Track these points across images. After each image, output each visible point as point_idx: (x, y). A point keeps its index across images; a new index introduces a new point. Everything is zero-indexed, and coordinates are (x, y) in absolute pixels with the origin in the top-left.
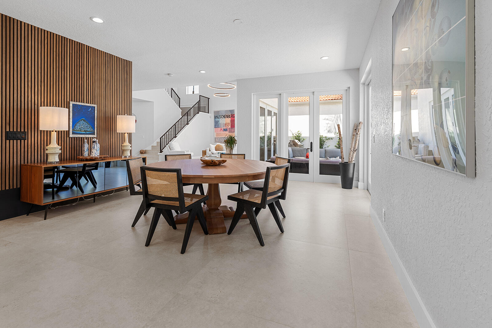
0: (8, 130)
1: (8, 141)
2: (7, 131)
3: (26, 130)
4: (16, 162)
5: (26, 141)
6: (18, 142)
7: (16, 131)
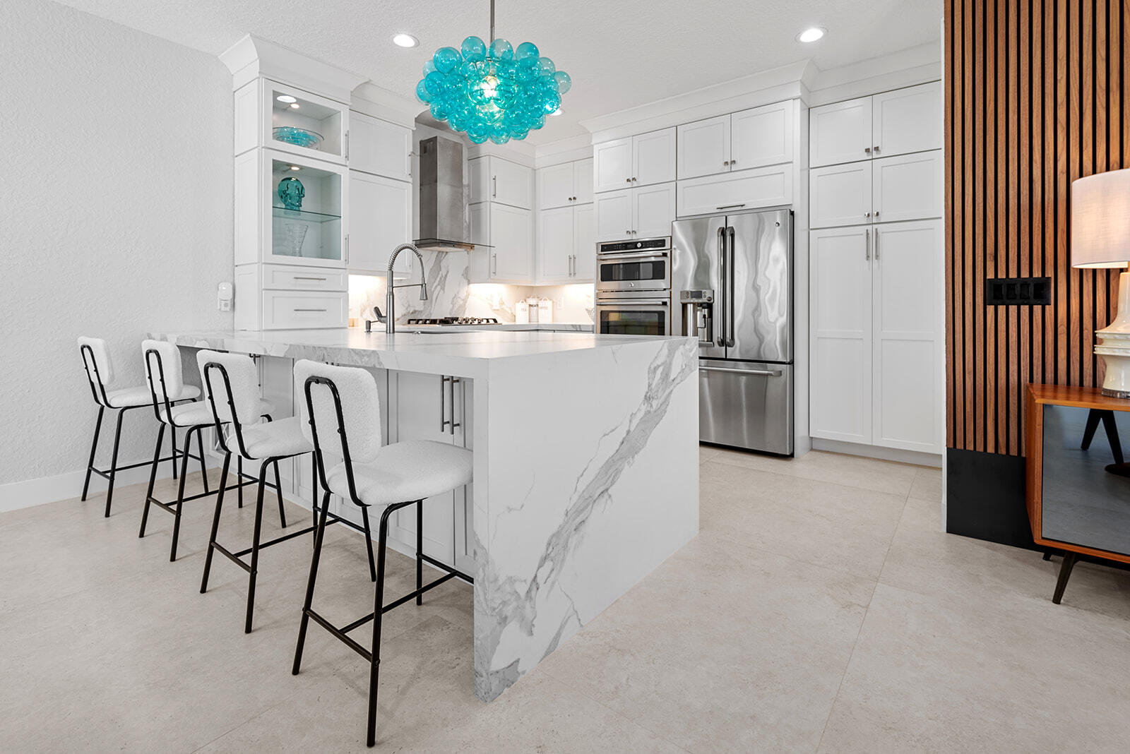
0: (991, 276)
1: (991, 309)
2: (988, 277)
3: (1050, 273)
4: (1016, 374)
5: (1050, 309)
6: (1022, 311)
7: (1015, 276)
